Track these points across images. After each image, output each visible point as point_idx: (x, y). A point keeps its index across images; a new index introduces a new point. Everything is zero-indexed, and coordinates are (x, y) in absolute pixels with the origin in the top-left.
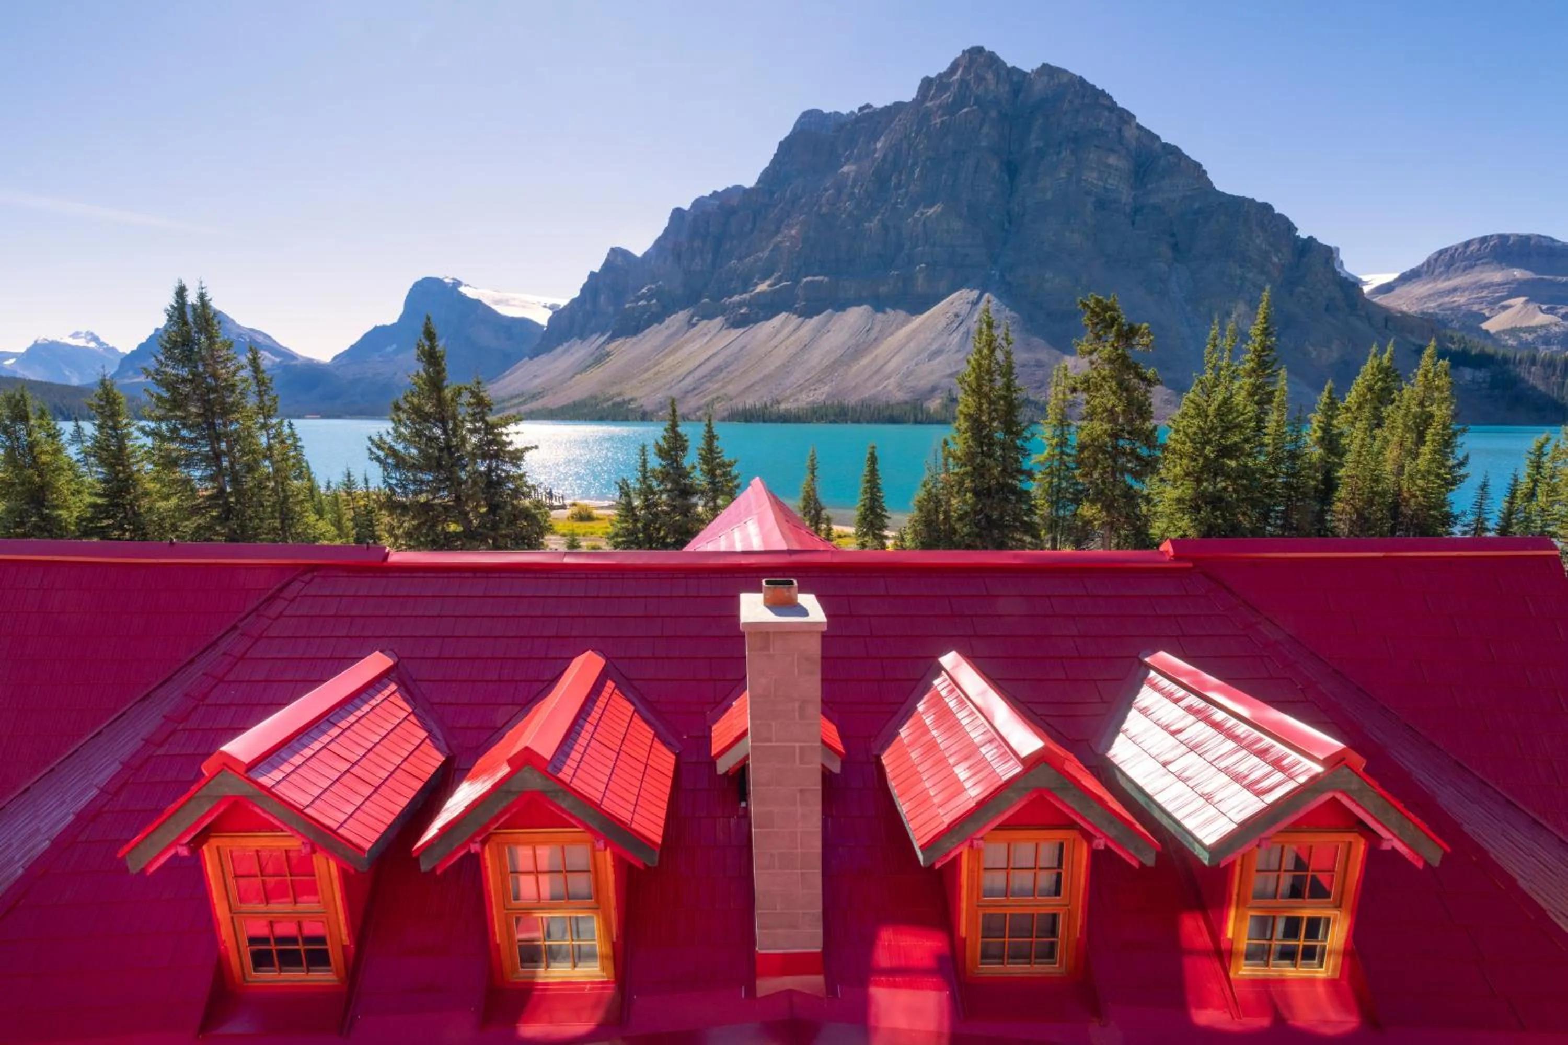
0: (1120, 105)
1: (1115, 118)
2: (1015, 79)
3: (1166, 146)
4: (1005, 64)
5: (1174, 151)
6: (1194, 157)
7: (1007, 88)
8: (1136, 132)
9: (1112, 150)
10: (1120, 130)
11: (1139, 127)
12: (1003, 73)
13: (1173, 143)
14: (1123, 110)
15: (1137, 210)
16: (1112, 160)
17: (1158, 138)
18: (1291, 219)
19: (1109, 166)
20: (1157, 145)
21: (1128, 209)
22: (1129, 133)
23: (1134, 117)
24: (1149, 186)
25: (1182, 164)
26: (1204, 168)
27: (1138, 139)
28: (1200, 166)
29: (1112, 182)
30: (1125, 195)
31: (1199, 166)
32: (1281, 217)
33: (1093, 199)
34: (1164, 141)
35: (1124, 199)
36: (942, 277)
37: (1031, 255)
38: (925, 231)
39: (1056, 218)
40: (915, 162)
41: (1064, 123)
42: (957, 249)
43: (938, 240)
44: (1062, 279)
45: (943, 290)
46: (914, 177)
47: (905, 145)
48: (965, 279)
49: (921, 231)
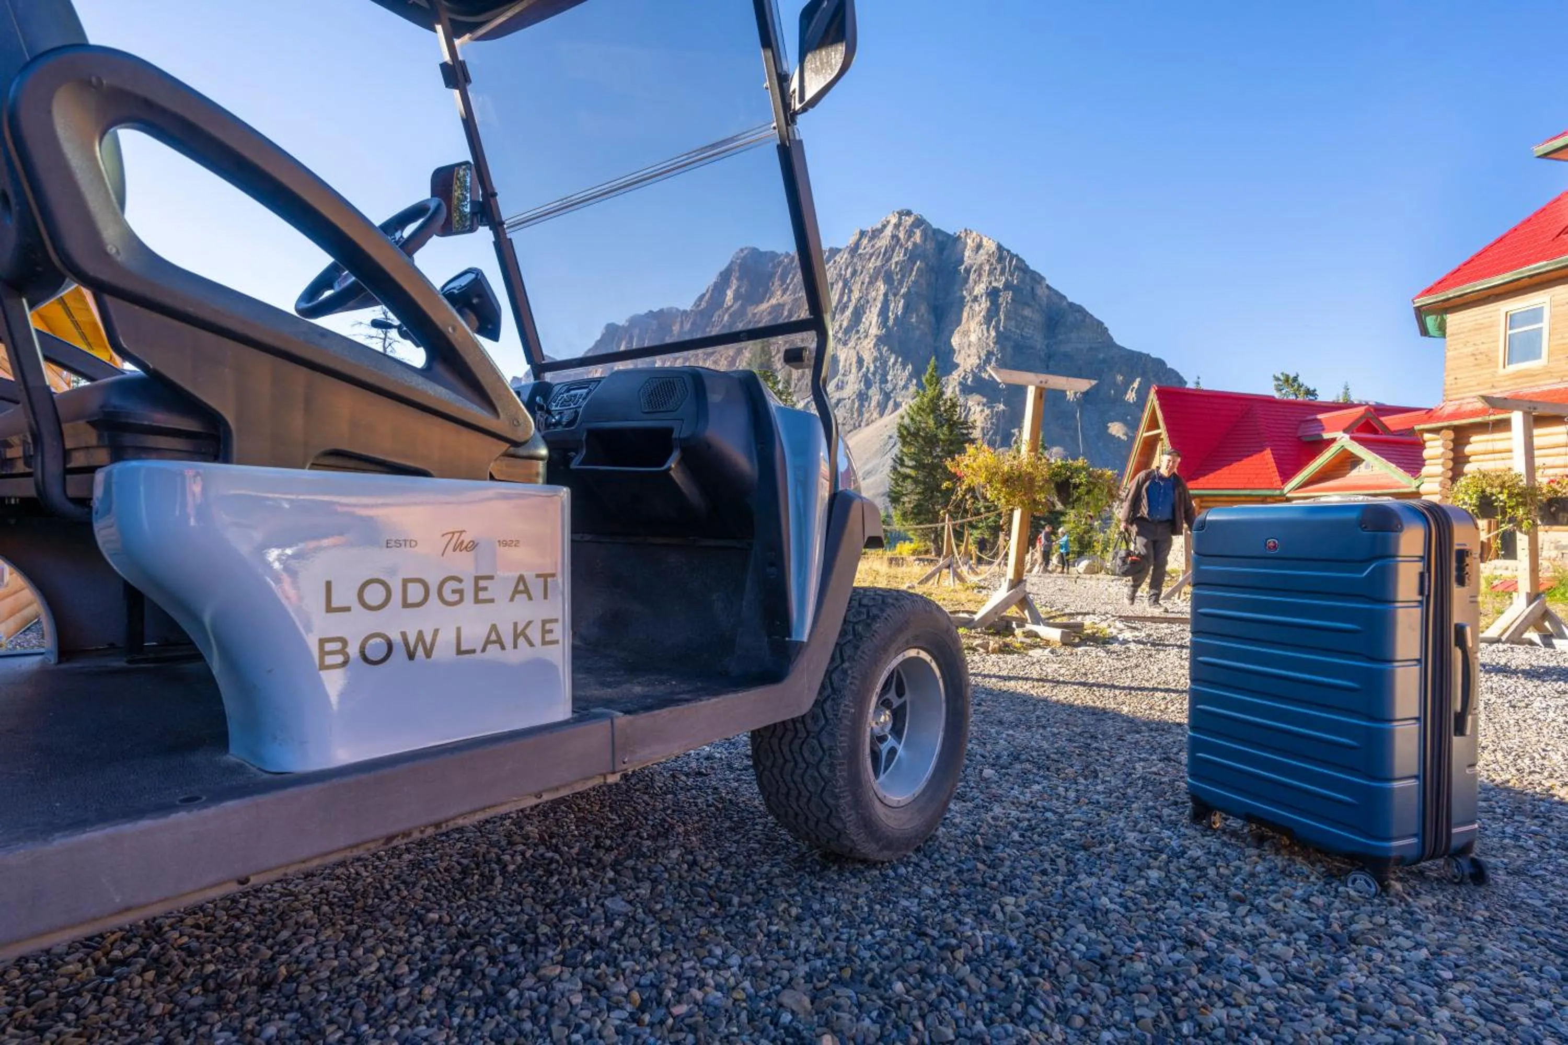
0: (1032, 268)
1: (1028, 279)
2: (940, 238)
3: (1071, 305)
4: (930, 226)
5: (1080, 310)
6: (1097, 316)
7: (933, 245)
8: (1046, 291)
9: (1027, 304)
10: (1033, 289)
11: (1048, 287)
12: (930, 233)
13: (1078, 303)
14: (1034, 272)
15: (1050, 357)
16: (1027, 312)
17: (1064, 298)
18: (1182, 374)
19: (1024, 318)
20: (1065, 303)
21: (1042, 354)
22: (1040, 291)
23: (1043, 278)
24: (1060, 337)
25: (1087, 320)
26: (1106, 325)
27: (1048, 297)
28: (1102, 324)
29: (1028, 332)
30: (1039, 342)
31: (1100, 324)
32: (1172, 370)
33: (1012, 343)
34: (1070, 300)
35: (1039, 347)
36: (873, 403)
37: (957, 389)
38: (860, 361)
39: (980, 358)
40: (849, 300)
41: (984, 279)
42: (889, 378)
43: (872, 369)
44: (987, 411)
45: (875, 415)
46: (848, 313)
47: (840, 284)
48: (897, 406)
49: (854, 360)
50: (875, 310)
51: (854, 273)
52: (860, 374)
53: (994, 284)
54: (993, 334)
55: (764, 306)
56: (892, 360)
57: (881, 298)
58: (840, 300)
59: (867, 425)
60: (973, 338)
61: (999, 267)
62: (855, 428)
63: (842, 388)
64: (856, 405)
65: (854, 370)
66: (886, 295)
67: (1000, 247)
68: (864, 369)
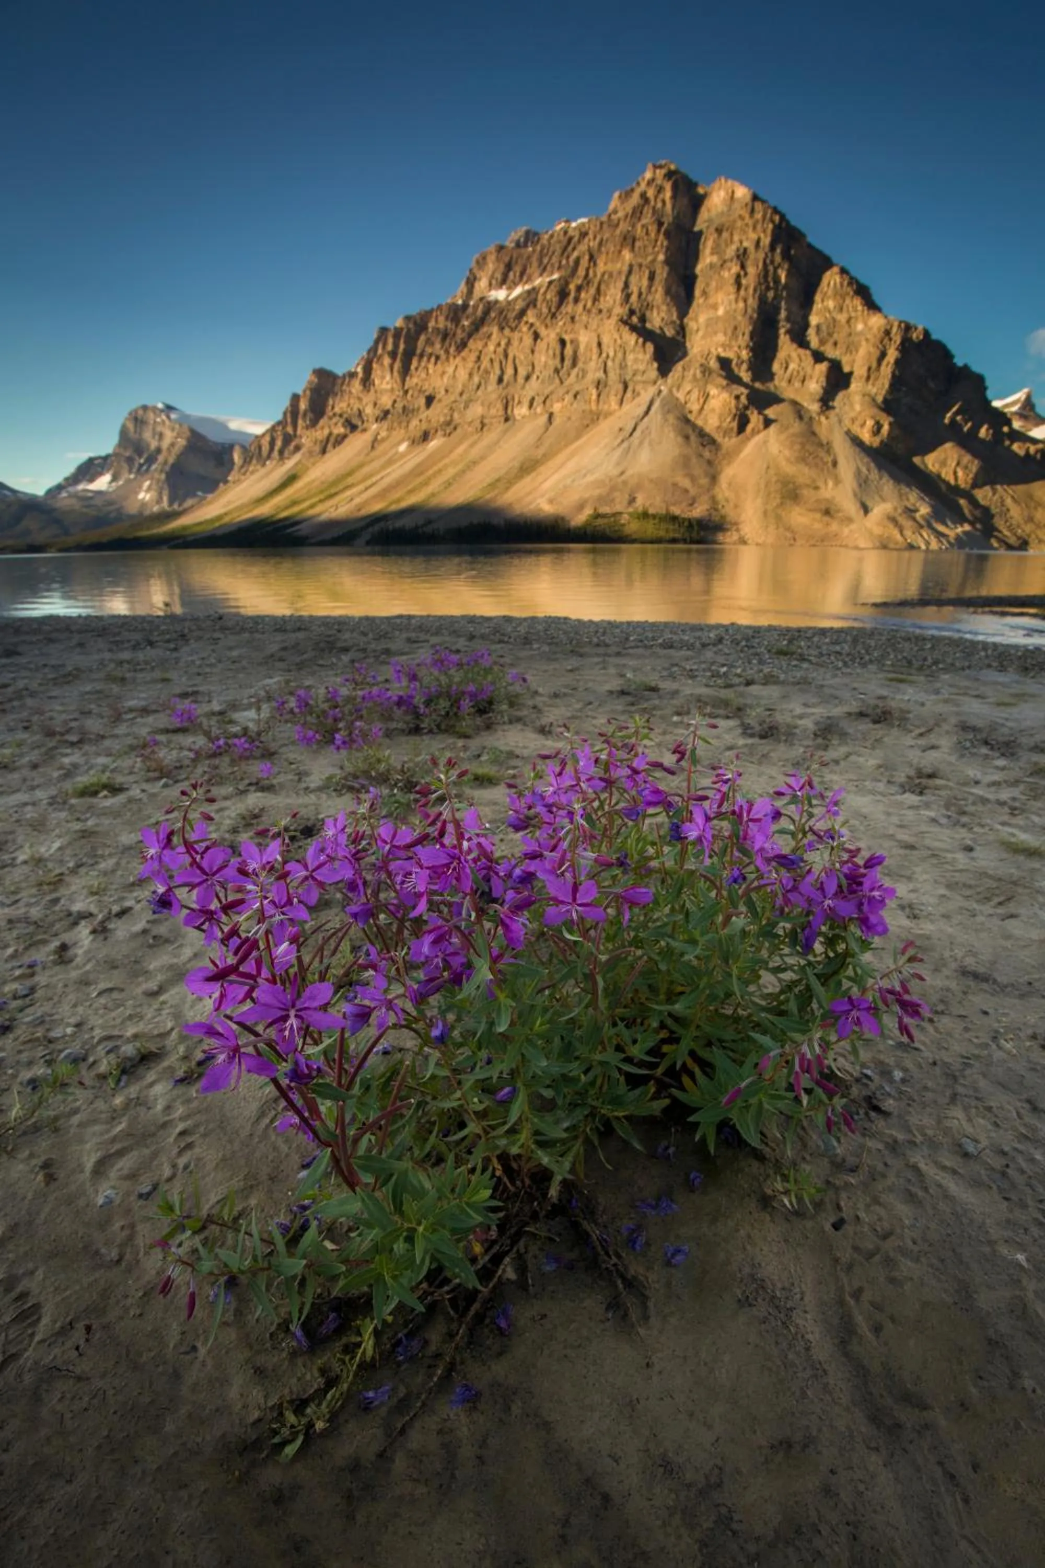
7: (686, 202)
8: (807, 251)
10: (789, 248)
12: (683, 186)
22: (799, 251)
23: (806, 236)
32: (940, 344)
36: (613, 392)
37: (698, 372)
38: (599, 345)
39: (725, 334)
40: (595, 275)
41: (736, 238)
42: (629, 364)
43: (611, 354)
44: (725, 396)
45: (614, 405)
46: (592, 291)
47: (587, 257)
48: (636, 394)
49: (595, 345)
50: (620, 285)
51: (600, 244)
52: (601, 360)
53: (745, 244)
54: (741, 305)
55: (518, 291)
56: (633, 342)
57: (626, 268)
58: (587, 275)
59: (606, 417)
60: (721, 312)
61: (750, 222)
62: (593, 421)
63: (583, 377)
64: (594, 397)
65: (595, 357)
66: (631, 266)
67: (755, 198)
68: (604, 355)
